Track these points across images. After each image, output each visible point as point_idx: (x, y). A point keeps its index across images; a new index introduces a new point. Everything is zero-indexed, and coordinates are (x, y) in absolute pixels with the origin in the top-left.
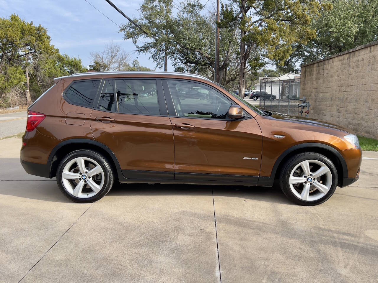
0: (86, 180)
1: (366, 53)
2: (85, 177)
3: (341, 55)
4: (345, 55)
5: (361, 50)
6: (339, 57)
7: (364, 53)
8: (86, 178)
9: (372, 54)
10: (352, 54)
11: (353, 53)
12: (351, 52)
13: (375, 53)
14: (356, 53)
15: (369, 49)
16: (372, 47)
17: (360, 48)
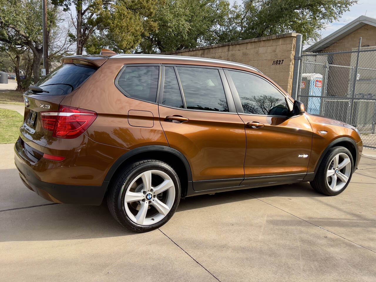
0: (151, 200)
1: (223, 51)
2: (150, 196)
3: (193, 51)
4: (197, 51)
5: (218, 48)
6: (190, 52)
7: (221, 52)
8: (152, 197)
9: (230, 53)
10: (206, 51)
11: (208, 49)
12: (206, 49)
13: (234, 52)
14: (211, 50)
15: (227, 48)
16: (231, 47)
17: (217, 46)
